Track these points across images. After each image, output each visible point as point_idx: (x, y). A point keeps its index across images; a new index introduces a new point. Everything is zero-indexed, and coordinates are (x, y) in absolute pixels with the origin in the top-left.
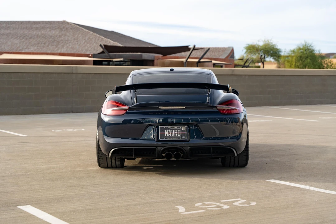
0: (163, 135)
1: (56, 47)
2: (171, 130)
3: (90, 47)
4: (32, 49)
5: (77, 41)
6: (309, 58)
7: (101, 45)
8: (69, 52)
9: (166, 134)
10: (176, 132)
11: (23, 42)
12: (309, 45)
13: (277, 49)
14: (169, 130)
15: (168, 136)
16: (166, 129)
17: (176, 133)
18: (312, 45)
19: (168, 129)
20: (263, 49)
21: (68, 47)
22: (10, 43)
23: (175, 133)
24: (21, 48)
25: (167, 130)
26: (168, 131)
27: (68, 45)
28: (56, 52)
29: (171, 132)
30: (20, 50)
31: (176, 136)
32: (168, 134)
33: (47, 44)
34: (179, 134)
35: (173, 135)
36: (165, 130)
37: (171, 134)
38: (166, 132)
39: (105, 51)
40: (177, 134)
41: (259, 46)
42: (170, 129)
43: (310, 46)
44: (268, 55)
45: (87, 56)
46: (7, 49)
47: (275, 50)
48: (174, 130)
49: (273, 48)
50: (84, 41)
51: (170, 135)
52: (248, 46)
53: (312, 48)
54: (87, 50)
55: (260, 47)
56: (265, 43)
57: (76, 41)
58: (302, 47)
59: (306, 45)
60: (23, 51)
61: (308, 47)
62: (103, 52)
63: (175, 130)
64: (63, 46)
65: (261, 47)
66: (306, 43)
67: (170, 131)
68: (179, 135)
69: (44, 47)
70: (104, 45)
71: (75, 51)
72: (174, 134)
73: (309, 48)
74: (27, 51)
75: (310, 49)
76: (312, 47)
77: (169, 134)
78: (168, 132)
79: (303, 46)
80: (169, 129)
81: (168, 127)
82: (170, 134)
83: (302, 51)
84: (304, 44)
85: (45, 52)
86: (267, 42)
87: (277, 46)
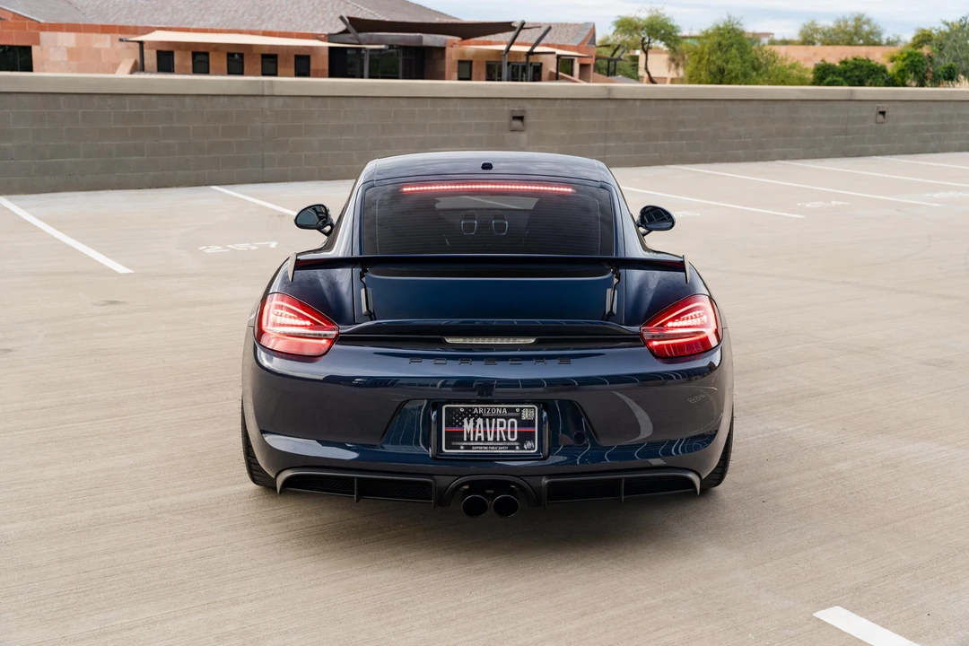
0: (455, 437)
1: (259, 18)
2: (484, 418)
3: (324, 19)
4: (212, 22)
5: (299, 8)
6: (735, 46)
7: (342, 18)
8: (283, 30)
9: (468, 434)
10: (502, 425)
11: (196, 6)
12: (735, 22)
13: (672, 27)
14: (476, 419)
15: (474, 441)
16: (469, 414)
17: (502, 429)
18: (742, 22)
19: (473, 415)
20: (647, 26)
21: (280, 20)
22: (169, 9)
23: (499, 429)
24: (190, 19)
25: (472, 420)
26: (475, 423)
27: (280, 14)
28: (257, 29)
29: (485, 425)
30: (189, 23)
31: (501, 440)
32: (474, 432)
33: (240, 12)
34: (512, 433)
35: (490, 438)
36: (465, 420)
37: (485, 433)
38: (468, 427)
39: (351, 29)
40: (506, 433)
41: (639, 19)
42: (480, 415)
43: (738, 23)
44: (656, 38)
45: (316, 37)
46: (163, 20)
47: (669, 29)
48: (496, 418)
49: (666, 23)
50: (312, 7)
51: (480, 438)
52: (619, 19)
53: (741, 28)
54: (317, 26)
55: (641, 23)
56: (650, 14)
57: (295, 6)
58: (721, 26)
59: (729, 21)
60: (194, 26)
61: (733, 25)
62: (346, 32)
63: (499, 420)
64: (271, 17)
65: (644, 21)
66: (729, 17)
67: (480, 421)
68: (512, 437)
69: (234, 18)
70: (349, 18)
71: (294, 26)
72: (495, 433)
73: (735, 26)
74: (202, 25)
75: (737, 29)
76: (741, 25)
77: (477, 435)
78: (474, 426)
79: (725, 23)
80: (476, 416)
81: (473, 409)
82: (482, 435)
83: (722, 32)
84: (727, 20)
85: (236, 27)
86: (655, 13)
87: (674, 20)
